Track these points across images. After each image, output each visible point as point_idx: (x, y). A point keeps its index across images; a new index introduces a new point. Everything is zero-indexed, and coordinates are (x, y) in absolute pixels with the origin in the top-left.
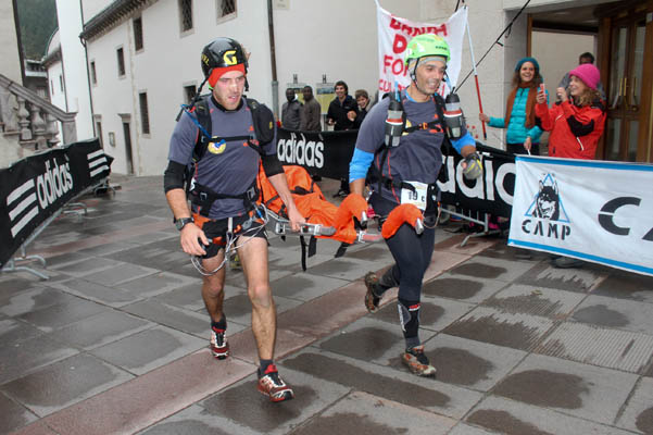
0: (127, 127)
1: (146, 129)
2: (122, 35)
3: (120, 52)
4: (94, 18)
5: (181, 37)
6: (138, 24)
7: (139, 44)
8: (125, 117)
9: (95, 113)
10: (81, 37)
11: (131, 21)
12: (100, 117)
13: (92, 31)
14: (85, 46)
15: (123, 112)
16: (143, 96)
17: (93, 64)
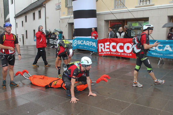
0: (23, 37)
1: (27, 38)
2: (23, 18)
3: (22, 22)
4: (17, 14)
5: (33, 21)
6: (26, 17)
7: (26, 21)
8: (23, 35)
9: (17, 34)
10: (14, 17)
11: (25, 16)
12: (18, 35)
13: (17, 17)
14: (15, 19)
15: (22, 34)
16: (26, 31)
17: (17, 23)
